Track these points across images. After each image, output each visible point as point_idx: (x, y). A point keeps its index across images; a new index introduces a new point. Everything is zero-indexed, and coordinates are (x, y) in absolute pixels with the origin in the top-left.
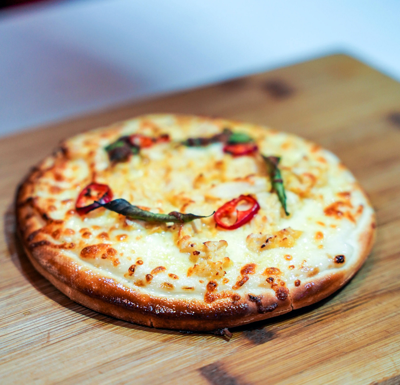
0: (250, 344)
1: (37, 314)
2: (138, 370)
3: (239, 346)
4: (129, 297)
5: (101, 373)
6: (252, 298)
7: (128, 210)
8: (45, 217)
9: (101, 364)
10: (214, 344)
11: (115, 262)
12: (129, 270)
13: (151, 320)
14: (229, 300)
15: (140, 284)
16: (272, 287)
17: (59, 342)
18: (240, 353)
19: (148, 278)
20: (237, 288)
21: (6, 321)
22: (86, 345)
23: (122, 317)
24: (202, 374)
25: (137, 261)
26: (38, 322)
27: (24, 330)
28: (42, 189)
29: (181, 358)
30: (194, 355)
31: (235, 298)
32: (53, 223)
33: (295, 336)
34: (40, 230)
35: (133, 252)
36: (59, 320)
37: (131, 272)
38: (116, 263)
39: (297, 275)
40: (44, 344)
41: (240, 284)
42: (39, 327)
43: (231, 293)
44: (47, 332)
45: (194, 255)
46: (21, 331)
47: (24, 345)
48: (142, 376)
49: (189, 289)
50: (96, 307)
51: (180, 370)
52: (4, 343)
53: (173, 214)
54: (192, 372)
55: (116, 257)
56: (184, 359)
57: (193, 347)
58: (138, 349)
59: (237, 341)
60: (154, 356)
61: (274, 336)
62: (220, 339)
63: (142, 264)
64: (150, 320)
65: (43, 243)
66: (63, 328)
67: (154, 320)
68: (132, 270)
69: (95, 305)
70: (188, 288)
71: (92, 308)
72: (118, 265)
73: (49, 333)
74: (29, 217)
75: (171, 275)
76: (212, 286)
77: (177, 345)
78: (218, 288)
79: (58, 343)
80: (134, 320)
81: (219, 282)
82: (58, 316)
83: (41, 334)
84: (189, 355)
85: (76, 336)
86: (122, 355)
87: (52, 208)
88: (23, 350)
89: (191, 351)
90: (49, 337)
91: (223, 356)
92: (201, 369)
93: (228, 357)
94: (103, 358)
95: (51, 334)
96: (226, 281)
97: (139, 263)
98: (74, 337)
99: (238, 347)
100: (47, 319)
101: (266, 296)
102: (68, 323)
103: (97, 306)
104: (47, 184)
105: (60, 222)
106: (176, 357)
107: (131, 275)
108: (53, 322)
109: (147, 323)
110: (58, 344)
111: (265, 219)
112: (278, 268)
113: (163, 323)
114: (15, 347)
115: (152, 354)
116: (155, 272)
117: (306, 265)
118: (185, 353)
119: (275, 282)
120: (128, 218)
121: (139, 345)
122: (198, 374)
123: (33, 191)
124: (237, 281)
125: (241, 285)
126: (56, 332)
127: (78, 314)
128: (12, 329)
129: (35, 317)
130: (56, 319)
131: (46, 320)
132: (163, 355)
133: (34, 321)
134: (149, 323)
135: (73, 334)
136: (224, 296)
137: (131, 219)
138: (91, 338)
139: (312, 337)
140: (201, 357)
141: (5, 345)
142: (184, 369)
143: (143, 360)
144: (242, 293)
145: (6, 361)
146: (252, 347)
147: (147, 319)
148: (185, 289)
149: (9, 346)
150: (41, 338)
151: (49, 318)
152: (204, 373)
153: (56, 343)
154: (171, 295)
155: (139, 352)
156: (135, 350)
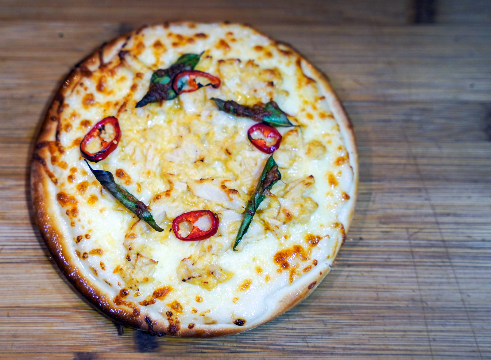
0: (132, 348)
3: (124, 345)
5: (8, 315)
6: (148, 320)
8: (57, 135)
10: (107, 331)
11: (73, 223)
12: (77, 238)
14: (131, 310)
15: (79, 254)
16: (169, 319)
18: (118, 352)
19: (84, 256)
20: (141, 305)
25: (87, 233)
30: (84, 336)
31: (136, 312)
32: (58, 146)
33: (172, 358)
35: (90, 222)
39: (195, 319)
41: (146, 304)
43: (136, 306)
55: (75, 219)
57: (90, 326)
59: (126, 338)
61: (156, 349)
62: (115, 329)
63: (88, 239)
65: (41, 161)
68: (79, 239)
70: (108, 283)
72: (73, 228)
75: (101, 264)
76: (124, 293)
77: (81, 316)
78: (127, 297)
81: (132, 292)
91: (104, 349)
93: (106, 352)
96: (137, 295)
97: (87, 236)
99: (121, 345)
101: (160, 324)
106: (71, 329)
107: (77, 242)
111: (210, 247)
112: (183, 307)
116: (92, 253)
117: (207, 315)
119: (173, 317)
120: (104, 188)
124: (146, 299)
136: (130, 305)
140: (88, 340)
144: (144, 311)
146: (131, 352)
148: (105, 282)
154: (95, 280)
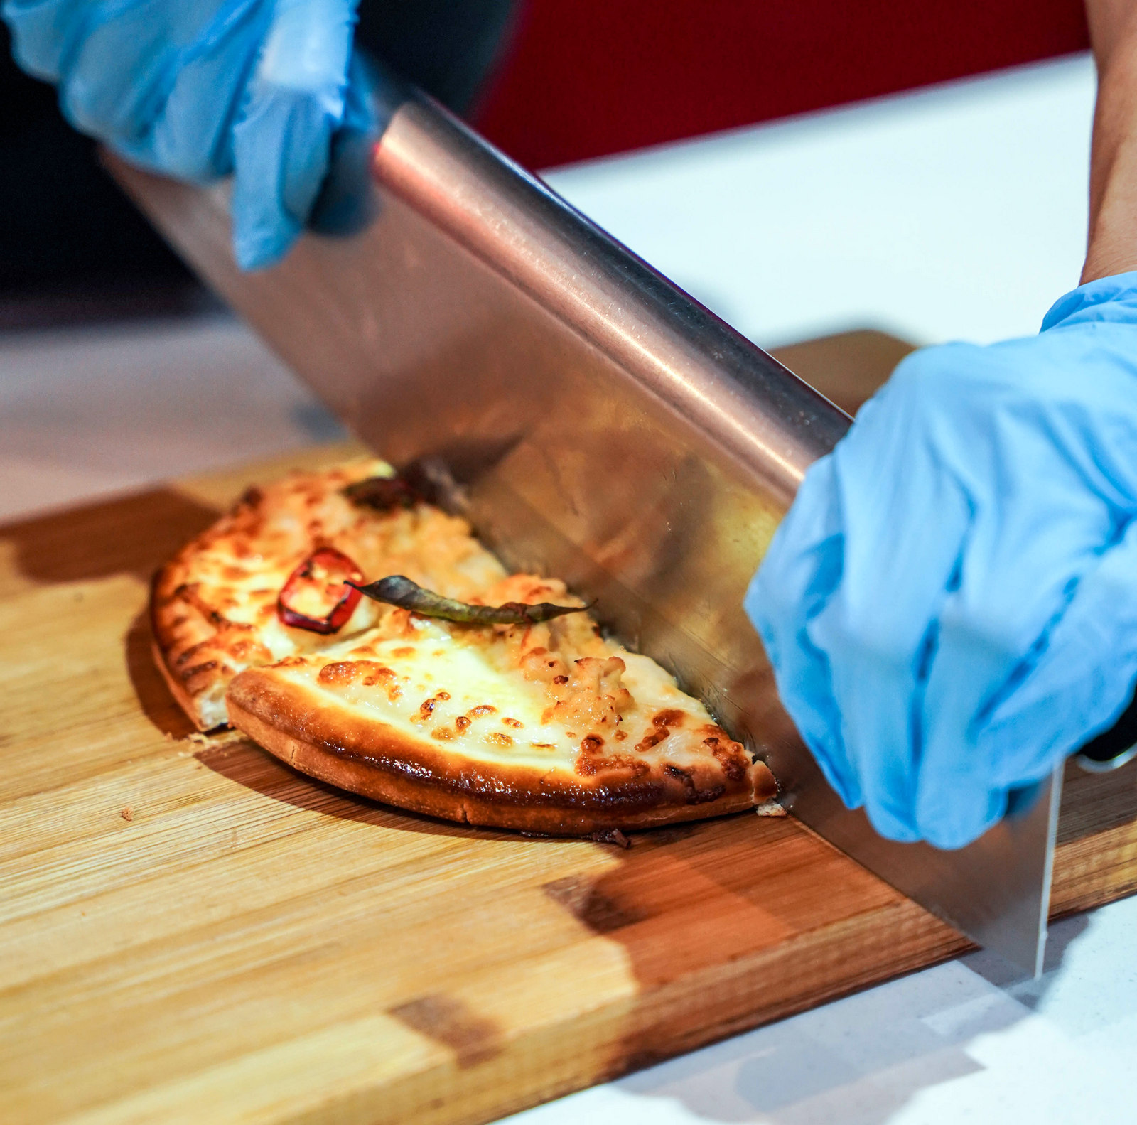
1: (208, 802)
2: (418, 889)
4: (422, 758)
5: (342, 894)
7: (416, 599)
8: (214, 617)
9: (341, 881)
11: (393, 691)
12: (421, 709)
13: (465, 806)
15: (443, 735)
16: (715, 753)
17: (256, 846)
19: (462, 723)
20: (643, 749)
21: (147, 813)
22: (310, 852)
23: (403, 800)
24: (547, 894)
25: (439, 692)
26: (211, 814)
27: (182, 828)
28: (205, 571)
29: (506, 869)
31: (639, 768)
32: (231, 630)
33: (739, 829)
34: (205, 644)
35: (428, 676)
36: (255, 811)
37: (426, 712)
38: (394, 693)
40: (226, 849)
41: (652, 741)
42: (214, 823)
43: (631, 758)
44: (231, 831)
45: (557, 683)
46: (177, 830)
47: (185, 851)
48: (426, 899)
49: (545, 748)
50: (351, 781)
51: (503, 888)
52: (144, 848)
53: (508, 607)
54: (525, 890)
55: (395, 682)
56: (512, 870)
58: (416, 855)
60: (450, 867)
63: (447, 699)
64: (462, 806)
65: (209, 666)
66: (265, 823)
67: (471, 805)
68: (427, 708)
69: (348, 775)
70: (543, 746)
71: (341, 782)
72: (399, 698)
73: (235, 833)
74: (179, 621)
75: (508, 721)
76: (592, 743)
78: (604, 748)
79: (255, 848)
80: (429, 807)
81: (608, 736)
82: (253, 804)
83: (219, 835)
84: (522, 865)
85: (292, 836)
86: (386, 866)
87: (230, 602)
88: (184, 861)
89: (526, 857)
90: (234, 839)
92: (545, 886)
94: (348, 871)
95: (239, 834)
96: (621, 736)
97: (442, 695)
98: (285, 839)
100: (230, 809)
102: (273, 816)
103: (352, 778)
104: (217, 562)
105: (247, 628)
106: (496, 866)
107: (425, 718)
108: (243, 815)
109: (454, 812)
110: (254, 851)
113: (488, 813)
114: (167, 855)
115: (448, 863)
116: (475, 714)
118: (512, 861)
119: (721, 745)
120: (415, 614)
121: (419, 849)
122: (539, 893)
123: (187, 573)
124: (647, 735)
125: (653, 744)
126: (250, 831)
127: (282, 803)
128: (160, 827)
129: (206, 807)
130: (249, 808)
131: (230, 811)
132: (469, 865)
133: (203, 812)
134: (459, 813)
135: (284, 833)
136: (616, 763)
137: (421, 617)
138: (320, 839)
139: (774, 831)
140: (545, 867)
141: (147, 853)
142: (511, 885)
143: (426, 874)
144: (653, 759)
145: (149, 878)
147: (456, 803)
148: (536, 747)
149: (155, 853)
150: (218, 841)
151: (235, 807)
152: (552, 891)
153: (251, 847)
155: (420, 860)
156: (411, 857)
